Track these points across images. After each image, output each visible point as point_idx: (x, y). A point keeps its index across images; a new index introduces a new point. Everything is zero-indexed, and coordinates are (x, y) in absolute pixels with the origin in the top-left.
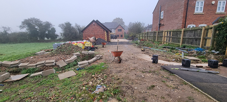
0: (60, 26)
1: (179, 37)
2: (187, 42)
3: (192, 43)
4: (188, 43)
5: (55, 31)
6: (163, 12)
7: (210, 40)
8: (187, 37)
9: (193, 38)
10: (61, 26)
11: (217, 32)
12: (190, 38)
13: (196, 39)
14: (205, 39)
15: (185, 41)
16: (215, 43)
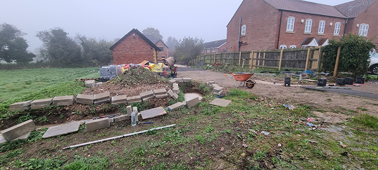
0: (40, 35)
1: (275, 59)
2: (287, 65)
3: (294, 66)
4: (289, 65)
5: (27, 46)
6: (245, 26)
7: (316, 62)
8: (287, 59)
9: (296, 60)
10: (42, 35)
11: (324, 54)
12: (292, 60)
13: (300, 62)
14: (311, 61)
15: (285, 64)
16: (322, 65)
